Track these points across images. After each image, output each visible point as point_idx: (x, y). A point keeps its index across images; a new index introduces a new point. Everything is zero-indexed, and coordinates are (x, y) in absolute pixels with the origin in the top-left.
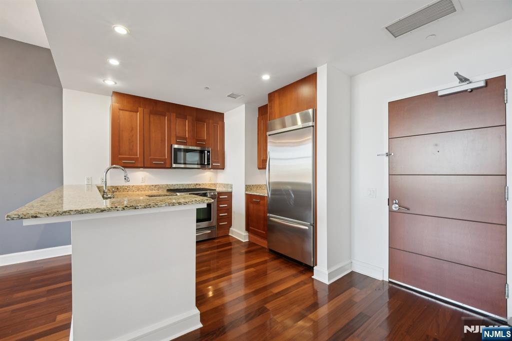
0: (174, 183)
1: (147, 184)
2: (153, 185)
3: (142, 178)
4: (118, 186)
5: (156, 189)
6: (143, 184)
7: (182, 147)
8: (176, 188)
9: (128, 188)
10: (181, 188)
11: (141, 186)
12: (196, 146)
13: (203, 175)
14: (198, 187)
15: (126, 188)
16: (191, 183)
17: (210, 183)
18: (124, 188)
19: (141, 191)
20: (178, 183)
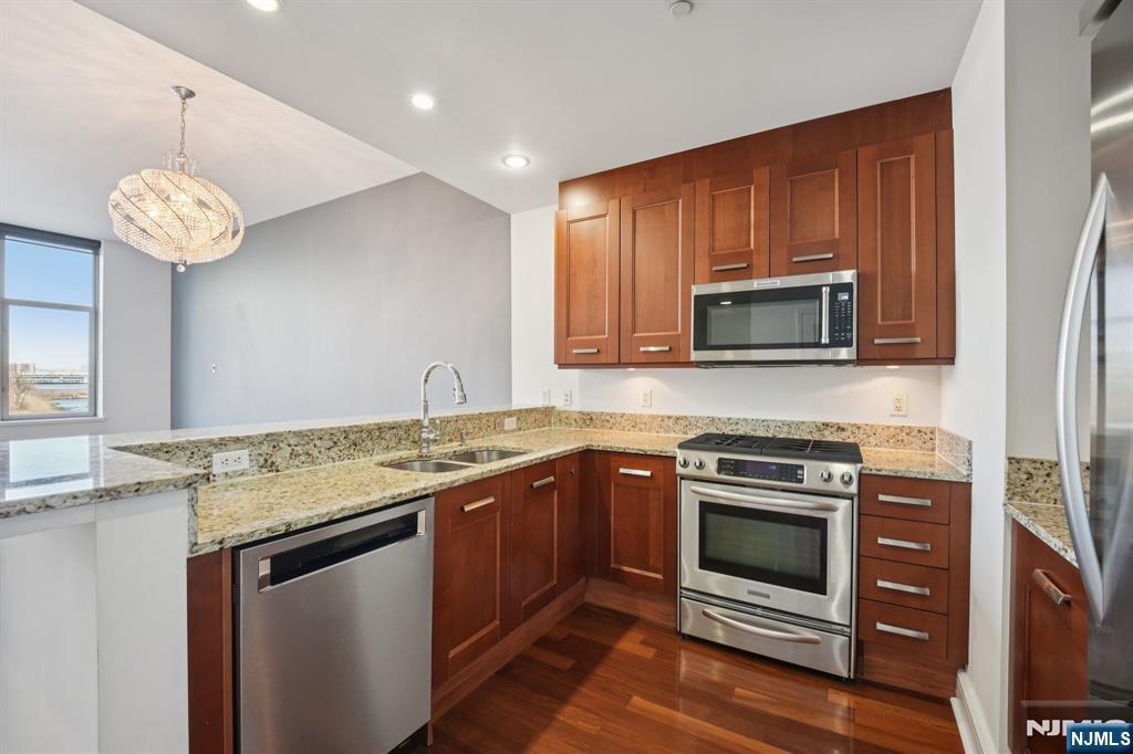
0: (735, 415)
1: (655, 413)
2: (669, 417)
3: (645, 395)
4: (593, 413)
5: (677, 428)
6: (647, 412)
7: (726, 287)
8: (741, 432)
9: (612, 420)
10: (761, 433)
11: (641, 416)
12: (790, 273)
13: (861, 387)
14: (830, 437)
15: (608, 418)
16: (797, 418)
17: (899, 422)
18: (603, 417)
19: (641, 430)
20: (749, 416)
